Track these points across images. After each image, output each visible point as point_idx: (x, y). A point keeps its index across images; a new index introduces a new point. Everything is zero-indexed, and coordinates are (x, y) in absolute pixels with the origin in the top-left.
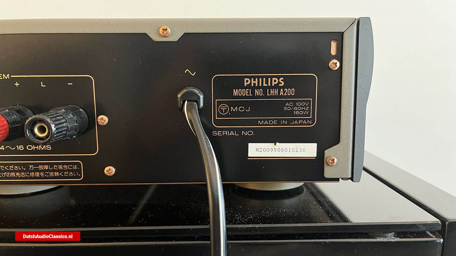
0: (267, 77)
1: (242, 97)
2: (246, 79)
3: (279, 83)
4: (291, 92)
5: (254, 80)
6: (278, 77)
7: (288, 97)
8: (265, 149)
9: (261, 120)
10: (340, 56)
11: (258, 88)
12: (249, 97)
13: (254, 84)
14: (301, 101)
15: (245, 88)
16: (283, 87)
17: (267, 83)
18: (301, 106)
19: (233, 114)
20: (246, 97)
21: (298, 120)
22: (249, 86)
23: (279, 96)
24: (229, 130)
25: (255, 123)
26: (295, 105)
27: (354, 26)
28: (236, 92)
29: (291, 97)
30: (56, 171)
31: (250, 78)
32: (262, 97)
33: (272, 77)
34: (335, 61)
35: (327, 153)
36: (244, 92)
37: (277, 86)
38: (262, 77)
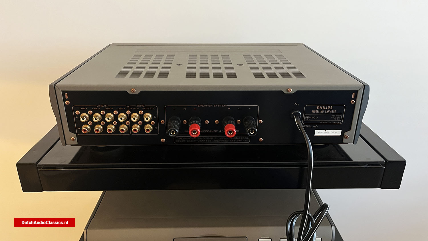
0: (326, 106)
1: (315, 113)
2: (318, 107)
3: (330, 108)
4: (335, 111)
5: (321, 107)
6: (330, 106)
7: (333, 113)
8: (321, 132)
9: (321, 122)
10: (355, 99)
11: (322, 110)
12: (318, 113)
13: (321, 108)
14: (338, 115)
15: (317, 110)
16: (332, 110)
17: (326, 108)
18: (338, 117)
19: (311, 119)
20: (317, 113)
21: (336, 122)
22: (319, 109)
23: (330, 113)
24: (309, 125)
25: (319, 122)
26: (335, 116)
27: (362, 89)
28: (313, 111)
29: (334, 113)
30: (240, 139)
31: (319, 106)
32: (323, 113)
33: (328, 106)
34: (353, 101)
35: (345, 133)
36: (317, 111)
37: (329, 109)
38: (324, 106)
